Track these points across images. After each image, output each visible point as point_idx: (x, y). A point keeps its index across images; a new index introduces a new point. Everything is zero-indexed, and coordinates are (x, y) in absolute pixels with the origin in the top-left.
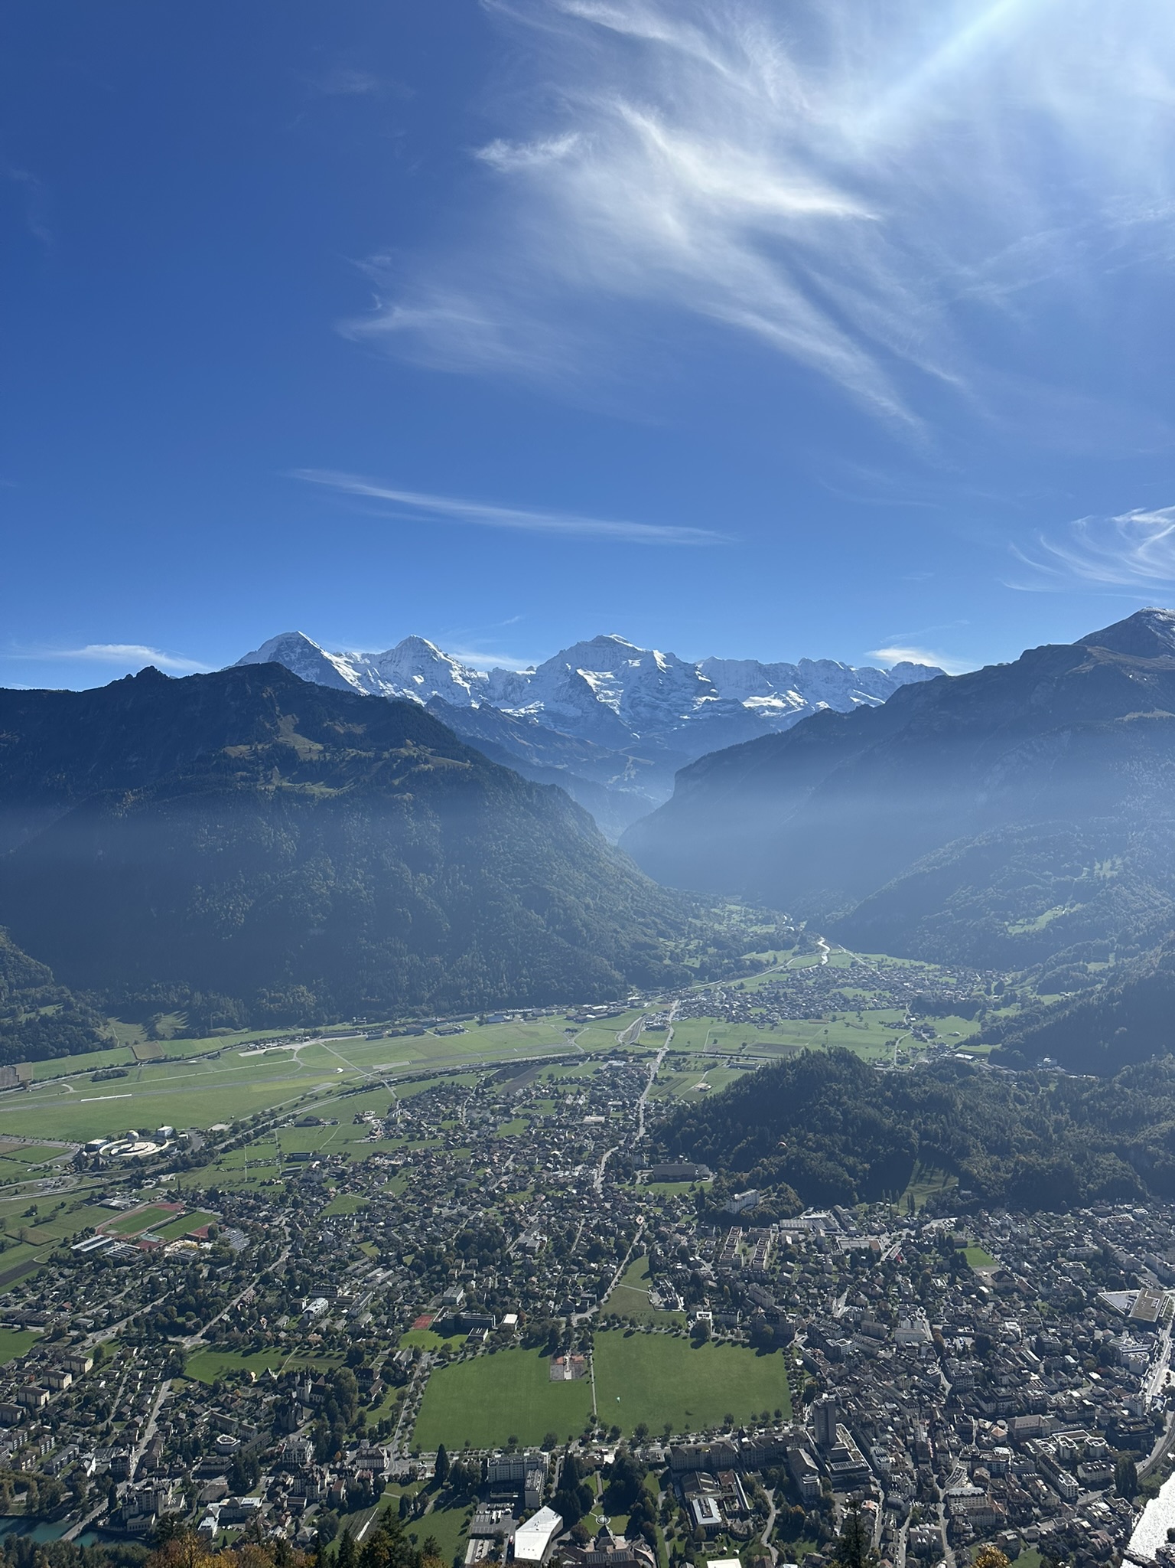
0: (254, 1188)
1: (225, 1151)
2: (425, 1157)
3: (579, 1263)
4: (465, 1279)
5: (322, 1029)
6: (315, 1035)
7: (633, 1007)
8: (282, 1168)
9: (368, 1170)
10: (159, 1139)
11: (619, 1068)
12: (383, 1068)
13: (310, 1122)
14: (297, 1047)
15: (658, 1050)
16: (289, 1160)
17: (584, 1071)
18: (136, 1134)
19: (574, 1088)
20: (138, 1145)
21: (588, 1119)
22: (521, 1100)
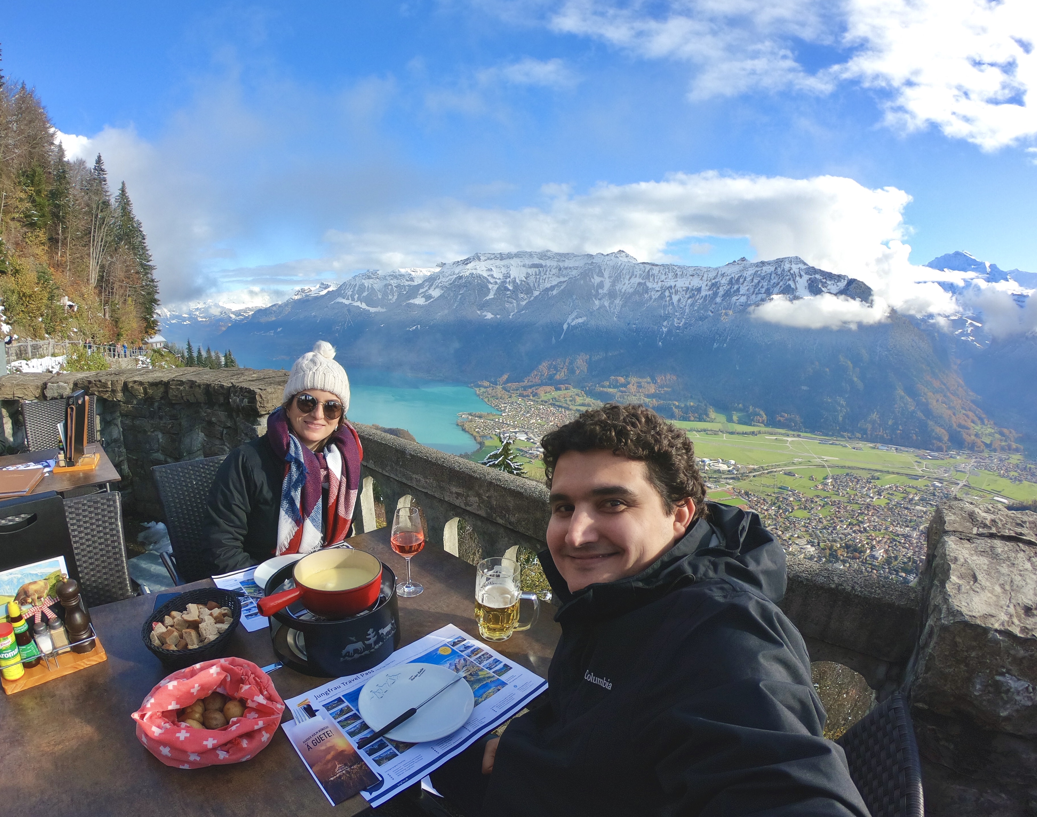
0: (763, 496)
1: (754, 476)
2: (838, 504)
3: (897, 572)
4: (844, 562)
5: (802, 434)
6: (799, 436)
7: (951, 457)
8: (777, 490)
9: (812, 502)
10: (729, 465)
11: (938, 487)
12: (826, 458)
13: (790, 474)
14: (789, 439)
15: (959, 482)
16: (780, 488)
17: (920, 483)
18: (721, 460)
19: (914, 491)
20: (720, 465)
21: (918, 508)
22: (887, 489)
